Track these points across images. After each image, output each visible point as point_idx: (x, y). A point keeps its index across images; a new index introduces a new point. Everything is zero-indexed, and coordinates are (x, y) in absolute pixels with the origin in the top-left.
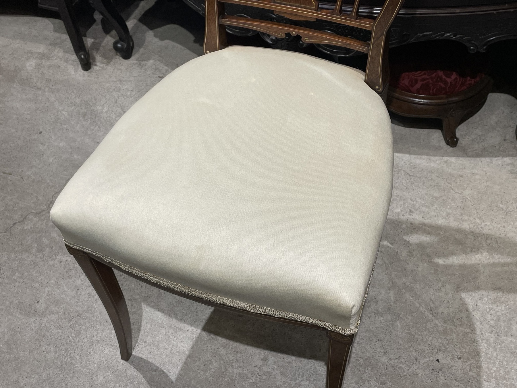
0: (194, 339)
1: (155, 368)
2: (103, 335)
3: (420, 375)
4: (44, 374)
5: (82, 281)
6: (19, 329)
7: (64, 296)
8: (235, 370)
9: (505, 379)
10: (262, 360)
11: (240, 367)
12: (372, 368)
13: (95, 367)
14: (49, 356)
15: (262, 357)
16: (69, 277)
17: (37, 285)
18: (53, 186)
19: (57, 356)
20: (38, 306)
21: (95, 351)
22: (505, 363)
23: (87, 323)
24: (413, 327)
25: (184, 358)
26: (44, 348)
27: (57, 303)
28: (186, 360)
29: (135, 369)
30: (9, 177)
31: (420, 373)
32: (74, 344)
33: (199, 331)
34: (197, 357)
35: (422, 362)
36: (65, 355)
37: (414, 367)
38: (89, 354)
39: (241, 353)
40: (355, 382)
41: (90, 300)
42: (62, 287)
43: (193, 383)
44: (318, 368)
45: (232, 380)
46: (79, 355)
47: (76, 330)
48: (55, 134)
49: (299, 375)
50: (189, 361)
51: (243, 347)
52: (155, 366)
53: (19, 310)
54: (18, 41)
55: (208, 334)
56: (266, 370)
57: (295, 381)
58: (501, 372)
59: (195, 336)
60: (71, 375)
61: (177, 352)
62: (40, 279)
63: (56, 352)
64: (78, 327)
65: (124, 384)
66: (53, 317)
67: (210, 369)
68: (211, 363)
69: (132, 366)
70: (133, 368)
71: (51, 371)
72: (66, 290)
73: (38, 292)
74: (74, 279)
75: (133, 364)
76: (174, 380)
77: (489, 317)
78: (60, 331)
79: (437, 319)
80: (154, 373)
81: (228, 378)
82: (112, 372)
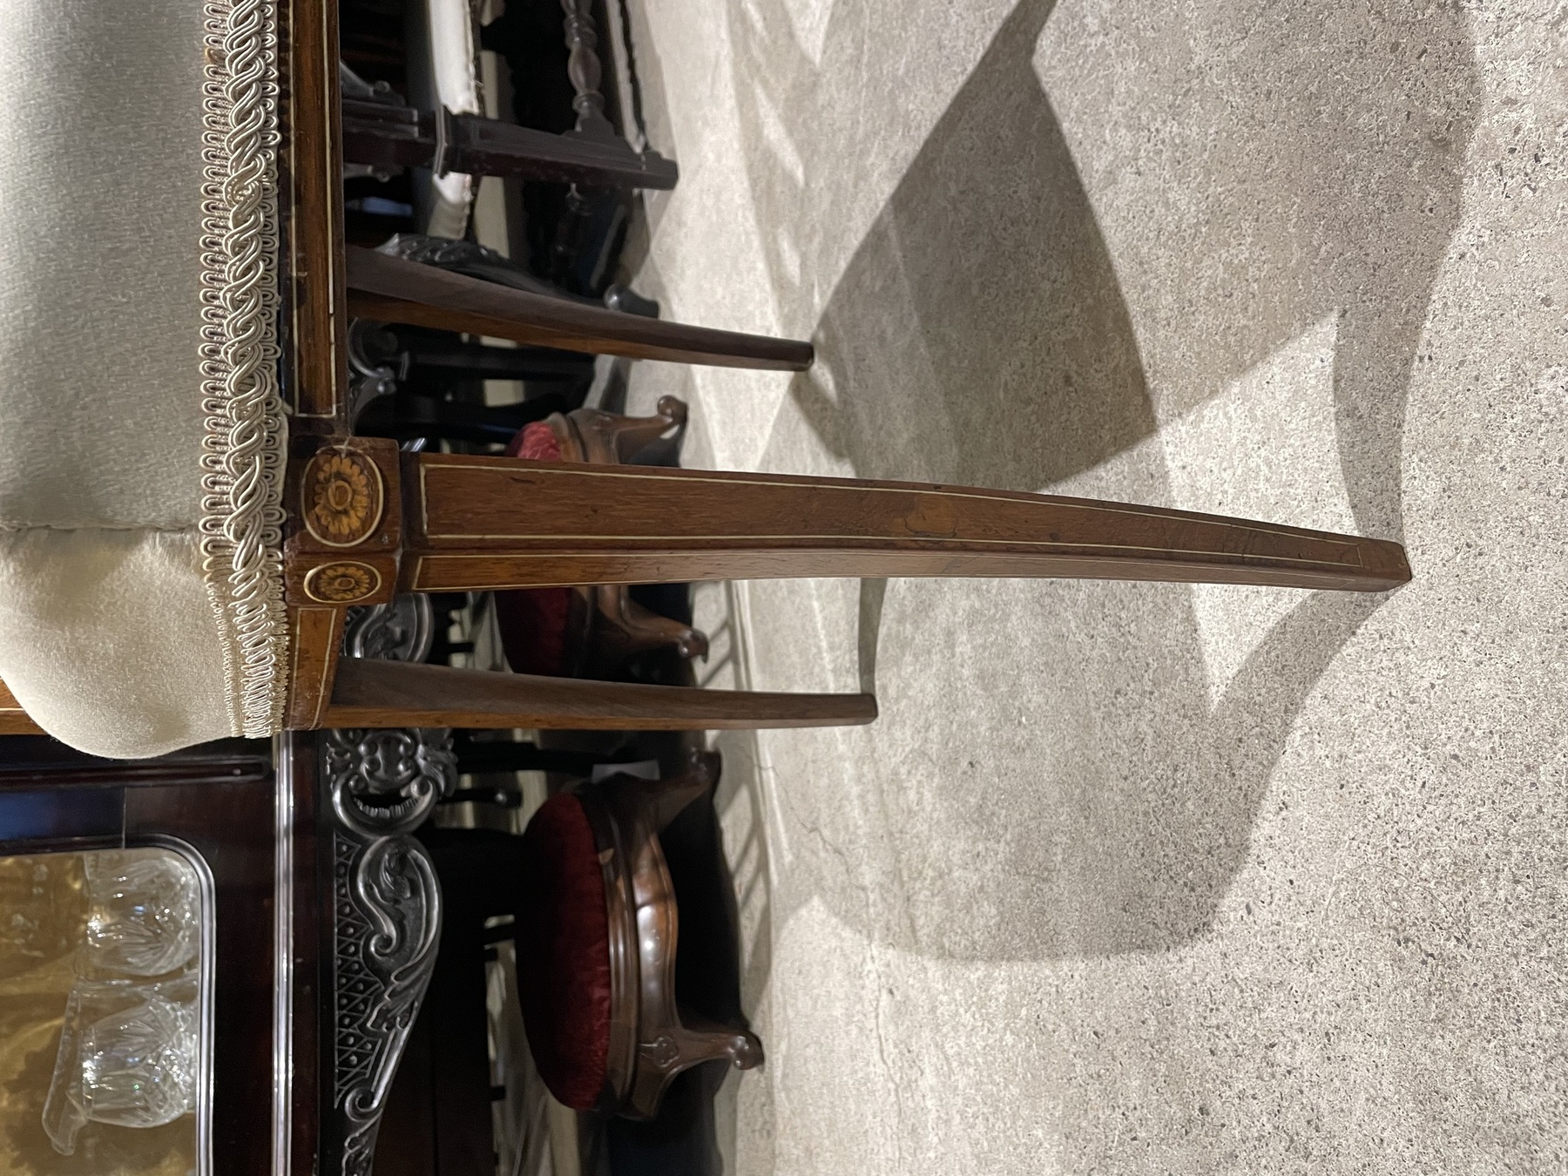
0: (1192, 418)
1: (1347, 424)
2: (1393, 747)
5: (1295, 1045)
7: (1388, 1090)
8: (1183, 203)
10: (1115, 182)
11: (1167, 204)
13: (1524, 653)
15: (1111, 191)
21: (1466, 723)
23: (1402, 870)
24: (893, 40)
25: (1253, 379)
27: (1429, 1098)
28: (1254, 363)
29: (1403, 486)
32: (1515, 850)
33: (1165, 434)
34: (1227, 347)
38: (1496, 737)
39: (1137, 254)
41: (1325, 943)
42: (1367, 1129)
44: (1049, 52)
45: (1208, 174)
46: (1531, 777)
47: (1459, 897)
49: (1087, 59)
50: (1251, 352)
51: (1123, 268)
52: (1342, 432)
55: (1154, 398)
56: (1129, 136)
57: (1103, 46)
59: (1183, 429)
61: (1254, 419)
64: (1444, 898)
65: (1484, 461)
66: (1491, 1069)
67: (1228, 266)
68: (1212, 287)
69: (1404, 506)
70: (1406, 500)
72: (1363, 1096)
74: (1310, 1096)
75: (1394, 519)
76: (1334, 318)
78: (1516, 974)
80: (1364, 407)
81: (1211, 189)
82: (1480, 561)
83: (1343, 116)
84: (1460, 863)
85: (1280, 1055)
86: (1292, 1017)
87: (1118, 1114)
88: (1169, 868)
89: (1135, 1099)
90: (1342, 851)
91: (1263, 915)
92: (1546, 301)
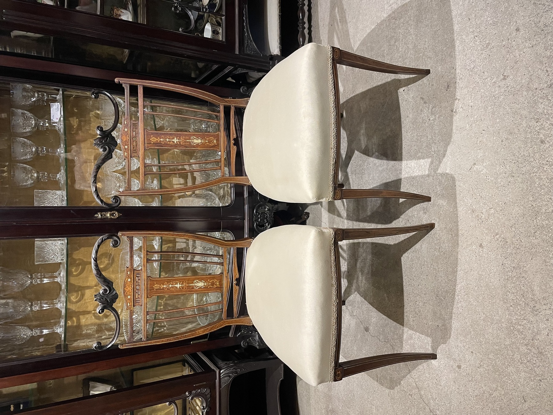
3: (413, 95)
4: (475, 304)
6: (456, 332)
7: (430, 310)
8: (438, 190)
9: (403, 56)
10: (429, 177)
11: (436, 187)
12: (416, 119)
13: (461, 273)
14: (464, 305)
15: (428, 178)
16: (420, 312)
17: (429, 331)
18: (377, 345)
19: (462, 300)
20: (440, 325)
22: (396, 60)
23: (440, 289)
24: (393, 110)
26: (461, 311)
27: (435, 313)
30: (379, 376)
31: (411, 96)
35: (407, 98)
36: (460, 295)
37: (410, 100)
39: (429, 191)
40: (425, 124)
42: (426, 314)
43: (452, 210)
44: (424, 146)
45: (443, 189)
48: (351, 355)
49: (430, 154)
53: (446, 337)
54: (311, 402)
56: (433, 173)
57: (433, 155)
58: (400, 60)
60: (470, 286)
61: (439, 227)
62: (426, 330)
63: (460, 301)
64: (444, 293)
66: (443, 313)
67: (442, 204)
68: (439, 205)
71: (472, 300)
73: (433, 328)
77: (380, 78)
79: (386, 101)
80: (453, 235)
81: (443, 191)
83: (463, 198)
84: (447, 291)
85: (417, 303)
86: (421, 299)
87: (390, 302)
88: (408, 276)
89: (394, 301)
90: (433, 284)
91: (420, 287)
92: (477, 238)
